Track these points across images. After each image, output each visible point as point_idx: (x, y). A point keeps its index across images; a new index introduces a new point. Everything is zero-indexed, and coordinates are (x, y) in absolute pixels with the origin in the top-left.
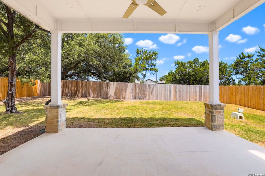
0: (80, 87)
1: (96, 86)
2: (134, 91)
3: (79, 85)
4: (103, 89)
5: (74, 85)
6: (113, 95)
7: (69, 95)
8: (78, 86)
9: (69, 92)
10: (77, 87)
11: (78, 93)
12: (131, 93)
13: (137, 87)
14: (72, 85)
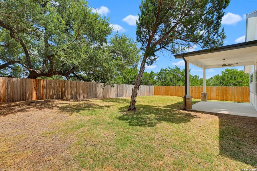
0: (69, 87)
1: (86, 87)
2: (117, 91)
3: (68, 86)
4: (92, 89)
5: (61, 86)
6: (101, 94)
7: (55, 97)
8: (66, 86)
9: (54, 93)
10: (66, 88)
11: (66, 94)
12: (114, 92)
13: (118, 87)
14: (59, 86)
